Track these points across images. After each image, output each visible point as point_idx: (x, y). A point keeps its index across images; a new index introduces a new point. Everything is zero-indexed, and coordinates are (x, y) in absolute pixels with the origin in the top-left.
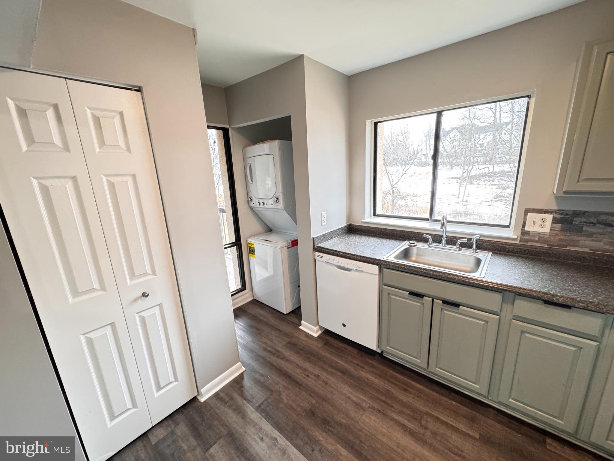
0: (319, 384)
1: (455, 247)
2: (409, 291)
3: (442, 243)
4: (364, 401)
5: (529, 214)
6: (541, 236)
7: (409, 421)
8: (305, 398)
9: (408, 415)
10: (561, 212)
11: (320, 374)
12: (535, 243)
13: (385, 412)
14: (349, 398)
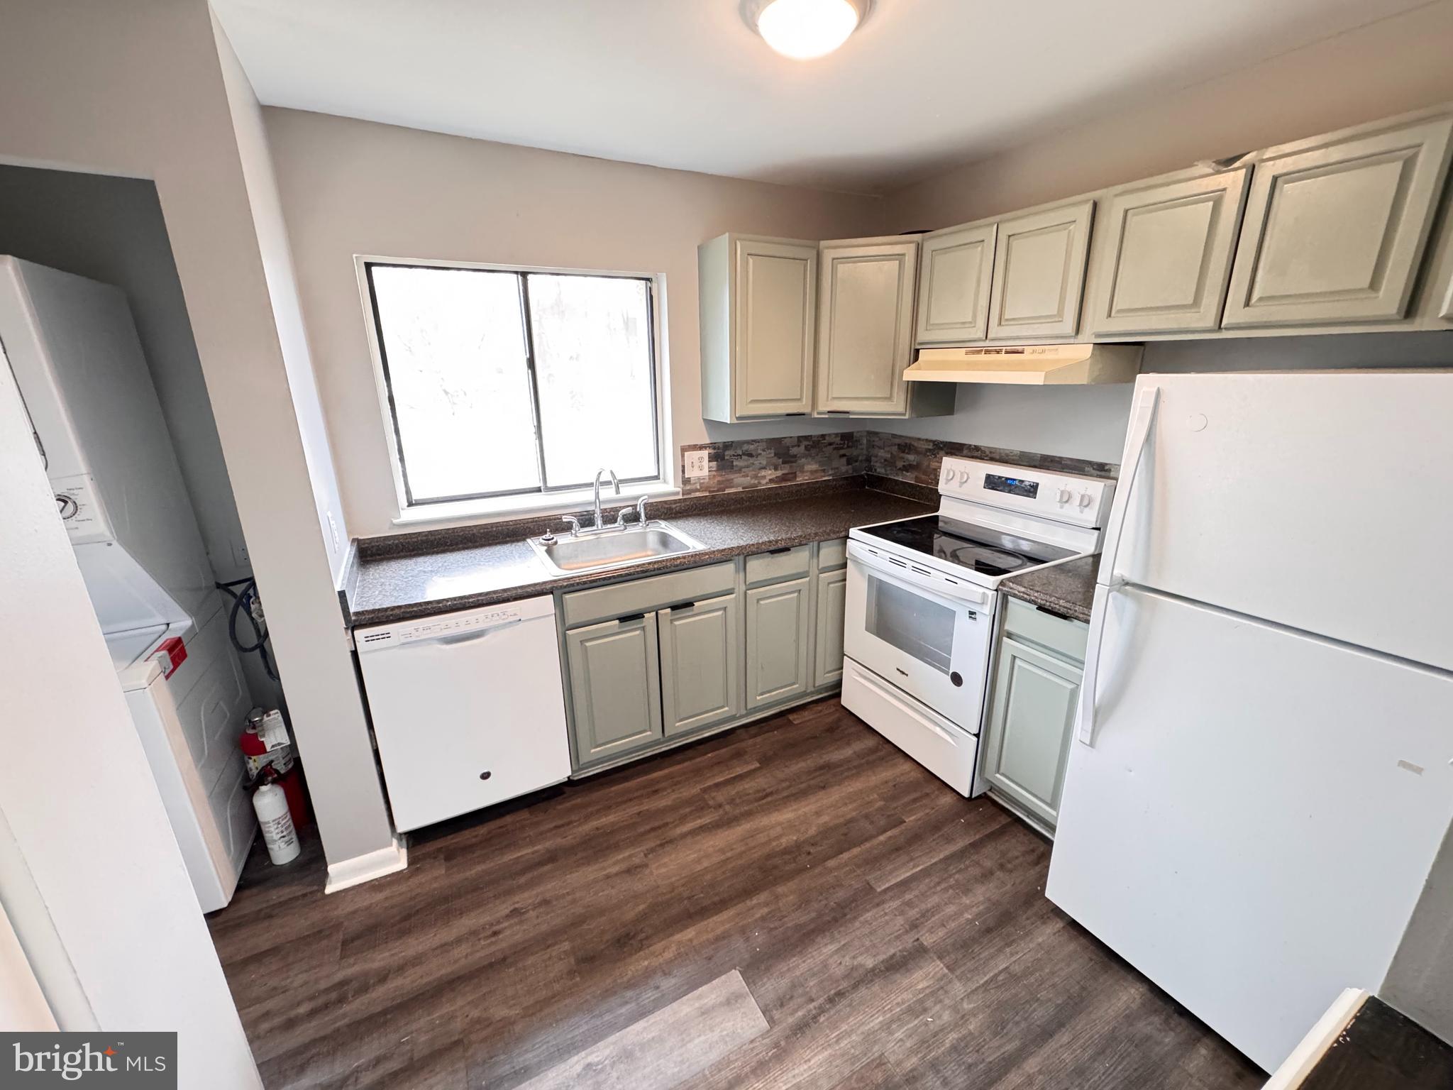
0: (538, 917)
1: (616, 525)
2: (615, 617)
3: (598, 526)
4: (630, 856)
5: (686, 453)
6: (702, 481)
7: (700, 817)
8: (544, 961)
9: (691, 813)
10: (713, 445)
11: (514, 904)
12: (698, 493)
13: (668, 839)
14: (608, 877)
